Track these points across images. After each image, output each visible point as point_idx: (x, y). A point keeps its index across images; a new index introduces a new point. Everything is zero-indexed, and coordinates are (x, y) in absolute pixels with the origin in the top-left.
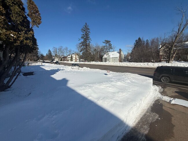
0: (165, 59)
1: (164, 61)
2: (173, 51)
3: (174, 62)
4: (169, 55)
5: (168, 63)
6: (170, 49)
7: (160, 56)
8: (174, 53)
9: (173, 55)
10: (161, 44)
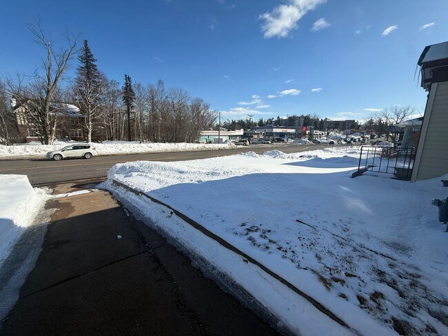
0: (37, 135)
1: (35, 140)
2: (50, 120)
3: (57, 142)
4: (44, 127)
5: (47, 143)
6: (42, 114)
7: (20, 128)
8: (52, 124)
9: (51, 128)
10: (14, 97)
